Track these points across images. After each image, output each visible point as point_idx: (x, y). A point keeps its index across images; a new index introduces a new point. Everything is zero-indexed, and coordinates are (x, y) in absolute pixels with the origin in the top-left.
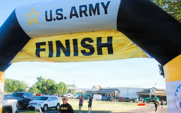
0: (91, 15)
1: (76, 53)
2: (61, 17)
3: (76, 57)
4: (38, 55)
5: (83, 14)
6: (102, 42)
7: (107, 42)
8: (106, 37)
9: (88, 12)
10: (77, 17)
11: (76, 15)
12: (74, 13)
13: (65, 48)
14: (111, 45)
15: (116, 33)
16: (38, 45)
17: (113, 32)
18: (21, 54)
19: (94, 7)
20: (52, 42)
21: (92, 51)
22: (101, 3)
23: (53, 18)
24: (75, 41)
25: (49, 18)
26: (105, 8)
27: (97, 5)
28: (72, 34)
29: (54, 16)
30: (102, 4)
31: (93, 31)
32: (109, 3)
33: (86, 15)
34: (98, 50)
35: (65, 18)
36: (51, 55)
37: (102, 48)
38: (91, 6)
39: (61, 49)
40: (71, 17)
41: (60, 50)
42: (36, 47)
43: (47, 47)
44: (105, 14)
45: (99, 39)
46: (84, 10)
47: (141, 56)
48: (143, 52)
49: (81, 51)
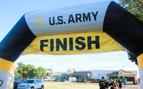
0: (84, 21)
1: (71, 49)
3: (71, 51)
4: (42, 49)
5: (78, 20)
6: (92, 40)
7: (95, 40)
8: (94, 36)
9: (82, 19)
10: (74, 22)
11: (73, 21)
12: (71, 19)
13: (63, 44)
14: (99, 42)
15: (102, 33)
16: (42, 42)
17: (100, 33)
18: (28, 49)
19: (86, 15)
20: (53, 40)
21: (84, 46)
22: (91, 12)
23: (55, 23)
24: (71, 39)
25: (52, 22)
26: (95, 16)
27: (89, 14)
28: (69, 34)
29: (56, 21)
30: (93, 13)
31: (85, 32)
32: (97, 12)
33: (81, 21)
34: (88, 46)
35: (65, 23)
37: (92, 44)
38: (84, 14)
39: (60, 45)
40: (69, 23)
42: (41, 43)
43: (49, 44)
44: (95, 20)
45: (89, 38)
46: (79, 17)
47: (121, 50)
48: (122, 47)
49: (75, 46)
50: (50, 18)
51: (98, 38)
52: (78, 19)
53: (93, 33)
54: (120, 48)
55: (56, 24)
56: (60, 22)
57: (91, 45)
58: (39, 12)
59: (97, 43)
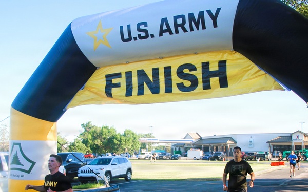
0: (192, 29)
1: (169, 89)
2: (145, 35)
3: (168, 95)
4: (109, 94)
5: (180, 29)
6: (211, 69)
7: (218, 69)
8: (216, 61)
9: (187, 26)
10: (171, 33)
11: (169, 30)
12: (165, 28)
13: (152, 80)
14: (225, 72)
15: (231, 54)
16: (109, 77)
17: (227, 54)
18: (82, 94)
19: (196, 17)
20: (130, 72)
21: (195, 83)
22: (207, 11)
23: (133, 36)
24: (168, 70)
25: (126, 37)
26: (214, 18)
27: (201, 14)
28: (162, 58)
29: (135, 33)
30: (209, 12)
31: (196, 53)
32: (219, 10)
33: (185, 30)
34: (203, 82)
35: (152, 36)
36: (129, 93)
37: (211, 79)
38: (191, 16)
39: (145, 83)
40: (161, 35)
41: (143, 85)
42: (106, 81)
43: (122, 81)
44: (214, 27)
45: (206, 65)
46: (181, 23)
47: (273, 87)
48: (275, 82)
49: (177, 84)
50: (121, 27)
51: (223, 64)
52: (180, 25)
53: (214, 54)
54: (272, 84)
55: (135, 39)
56: (142, 36)
57: (209, 81)
58: (100, 16)
59: (223, 74)
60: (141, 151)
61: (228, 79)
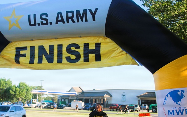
0: (78, 21)
1: (60, 61)
2: (46, 22)
3: (59, 65)
4: (17, 61)
5: (70, 20)
6: (90, 48)
7: (94, 49)
8: (94, 43)
9: (75, 19)
10: (64, 22)
11: (62, 20)
12: (60, 18)
13: (48, 54)
14: (100, 51)
15: (104, 39)
16: (18, 49)
17: (101, 38)
19: (81, 13)
20: (34, 47)
21: (78, 57)
23: (37, 22)
24: (60, 47)
25: (32, 22)
26: (93, 15)
27: (85, 11)
28: (57, 39)
29: (39, 20)
30: (90, 10)
31: (80, 37)
32: (96, 9)
33: (73, 21)
34: (84, 57)
35: (51, 23)
36: (32, 62)
37: (89, 55)
38: (78, 12)
39: (43, 55)
40: (57, 23)
42: (16, 52)
43: (28, 52)
44: (93, 21)
45: (86, 45)
46: (71, 16)
47: (131, 63)
48: (132, 59)
49: (66, 57)
50: (29, 16)
51: (99, 45)
52: (70, 18)
53: (92, 38)
54: (130, 61)
55: (39, 24)
56: (43, 23)
57: (88, 56)
58: (14, 6)
59: (98, 52)
60: (32, 101)
61: (101, 56)
